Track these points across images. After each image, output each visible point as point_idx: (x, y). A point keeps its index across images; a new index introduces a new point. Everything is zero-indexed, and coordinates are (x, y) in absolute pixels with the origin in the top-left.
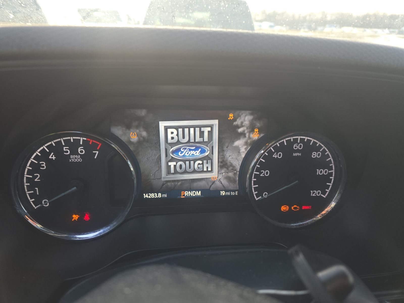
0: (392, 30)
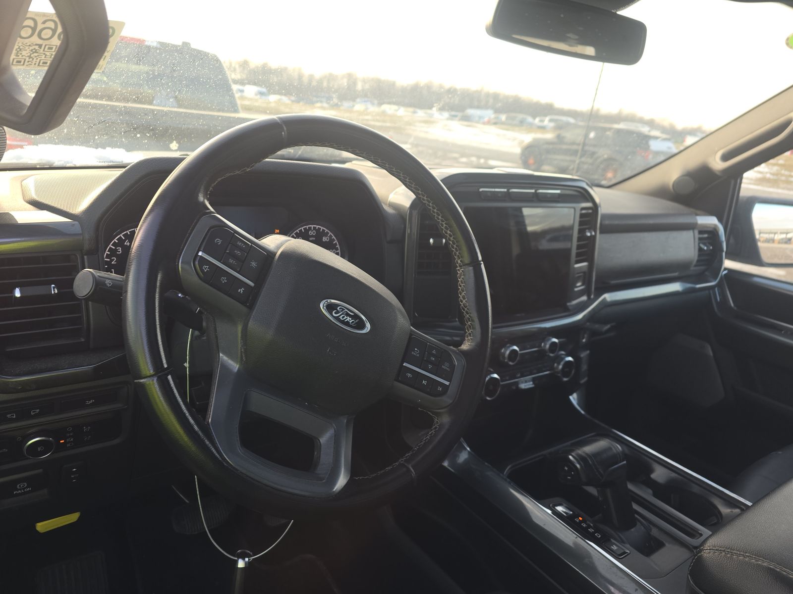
0: (453, 113)
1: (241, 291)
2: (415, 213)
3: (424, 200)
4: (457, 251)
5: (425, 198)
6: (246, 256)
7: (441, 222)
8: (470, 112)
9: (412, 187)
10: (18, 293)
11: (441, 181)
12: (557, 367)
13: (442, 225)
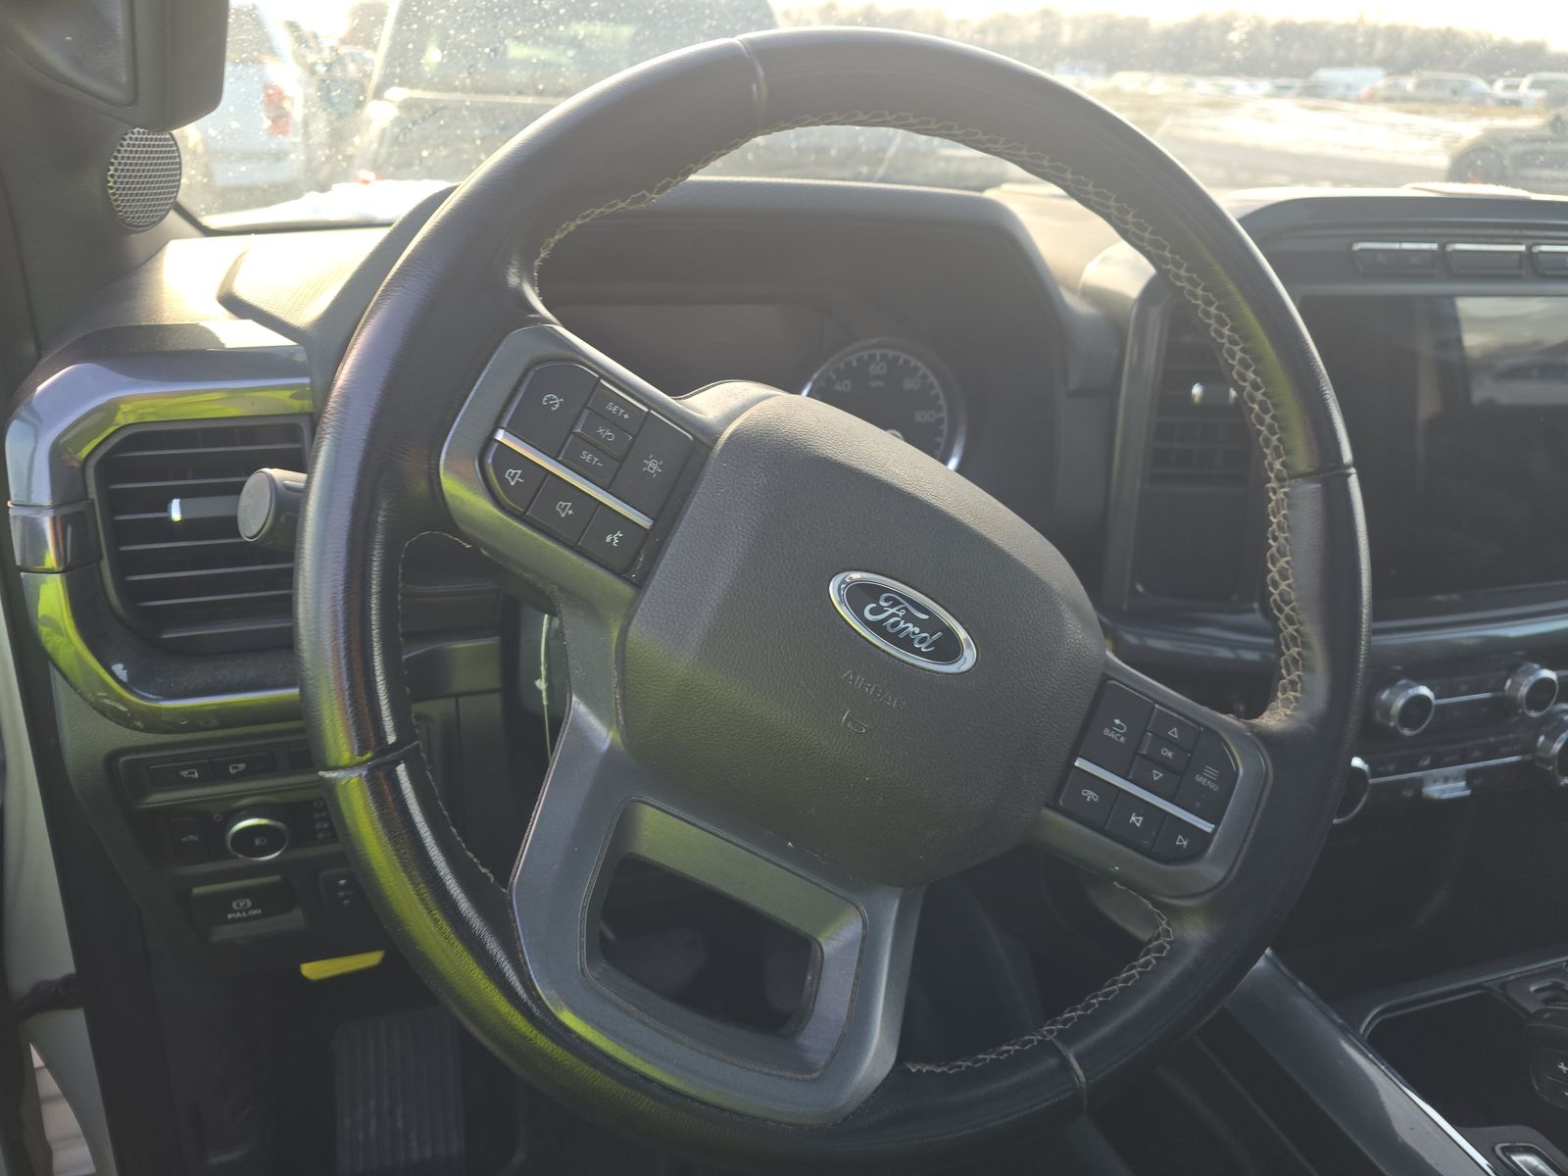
0: (1283, 81)
1: (613, 538)
2: (1155, 312)
3: (1178, 277)
4: (1272, 432)
5: (1183, 273)
6: (631, 445)
7: (1227, 345)
8: (1324, 75)
9: (1142, 239)
10: (176, 514)
11: (1240, 221)
12: (1547, 747)
13: (1232, 355)
